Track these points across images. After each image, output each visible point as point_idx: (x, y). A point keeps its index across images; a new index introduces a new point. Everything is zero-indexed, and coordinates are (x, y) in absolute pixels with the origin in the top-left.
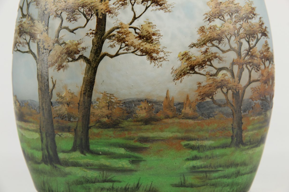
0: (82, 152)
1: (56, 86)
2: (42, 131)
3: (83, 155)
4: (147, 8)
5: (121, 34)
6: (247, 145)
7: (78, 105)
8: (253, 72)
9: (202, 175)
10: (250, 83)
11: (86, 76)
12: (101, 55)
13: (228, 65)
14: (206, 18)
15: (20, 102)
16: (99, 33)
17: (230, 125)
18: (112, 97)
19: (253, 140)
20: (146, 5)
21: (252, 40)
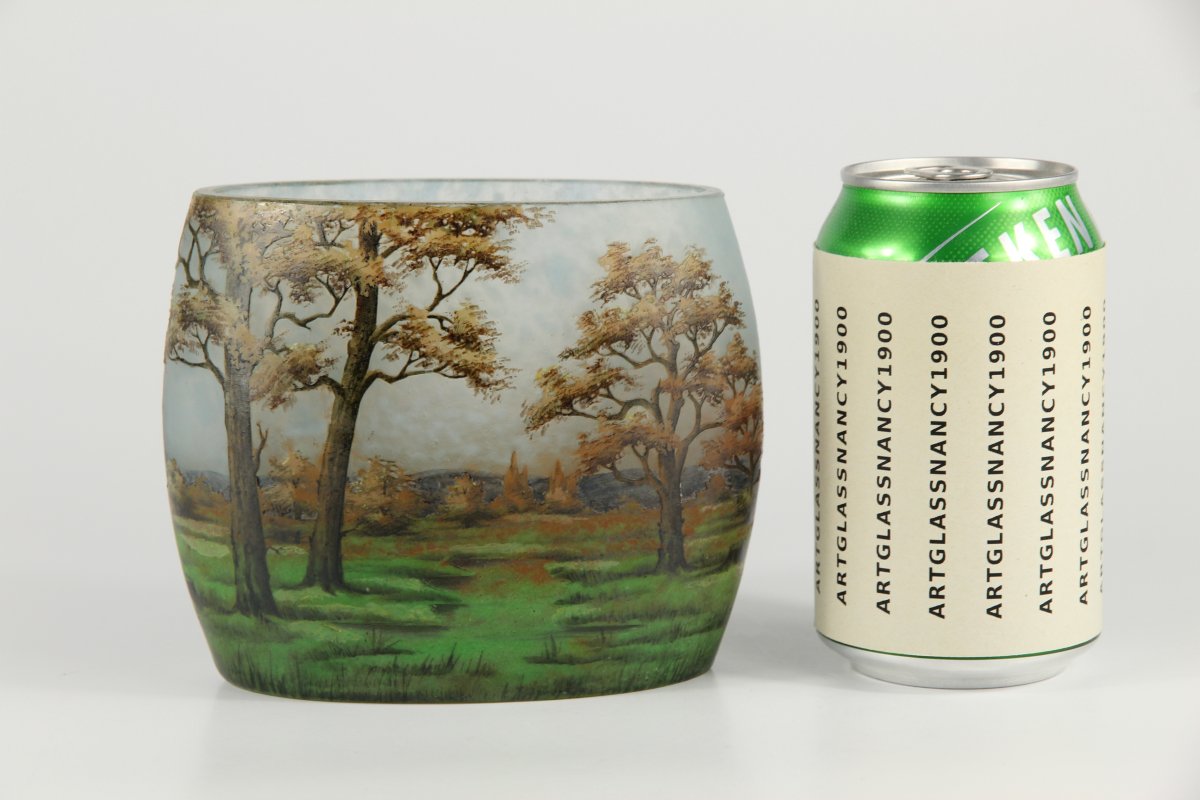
0: (327, 589)
1: (268, 442)
2: (236, 540)
3: (328, 595)
4: (466, 274)
5: (410, 332)
6: (696, 568)
7: (317, 485)
8: (706, 406)
9: (594, 636)
10: (698, 430)
11: (335, 421)
12: (366, 377)
13: (647, 395)
14: (597, 293)
15: (185, 475)
16: (363, 328)
17: (654, 526)
18: (393, 468)
19: (709, 557)
20: (464, 267)
21: (702, 334)
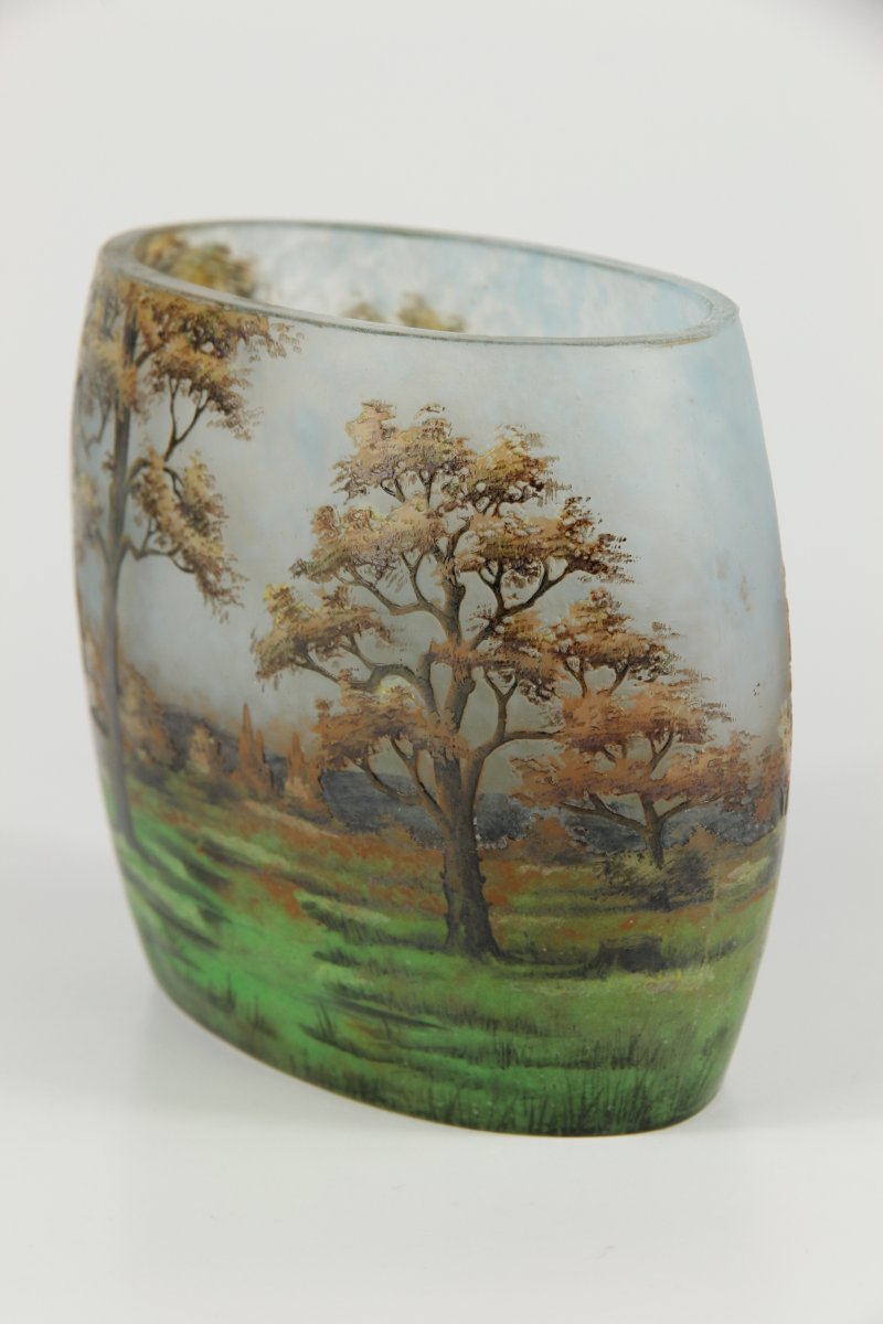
4: (199, 412)
5: (150, 487)
6: (521, 962)
9: (374, 1023)
10: (502, 738)
12: (122, 542)
14: (340, 479)
16: (118, 469)
17: (436, 876)
19: (549, 950)
20: (197, 401)
21: (515, 579)
